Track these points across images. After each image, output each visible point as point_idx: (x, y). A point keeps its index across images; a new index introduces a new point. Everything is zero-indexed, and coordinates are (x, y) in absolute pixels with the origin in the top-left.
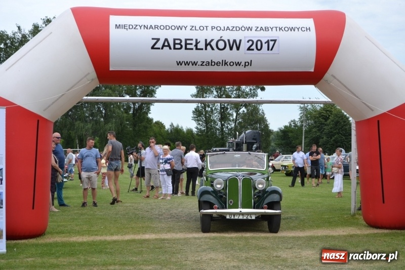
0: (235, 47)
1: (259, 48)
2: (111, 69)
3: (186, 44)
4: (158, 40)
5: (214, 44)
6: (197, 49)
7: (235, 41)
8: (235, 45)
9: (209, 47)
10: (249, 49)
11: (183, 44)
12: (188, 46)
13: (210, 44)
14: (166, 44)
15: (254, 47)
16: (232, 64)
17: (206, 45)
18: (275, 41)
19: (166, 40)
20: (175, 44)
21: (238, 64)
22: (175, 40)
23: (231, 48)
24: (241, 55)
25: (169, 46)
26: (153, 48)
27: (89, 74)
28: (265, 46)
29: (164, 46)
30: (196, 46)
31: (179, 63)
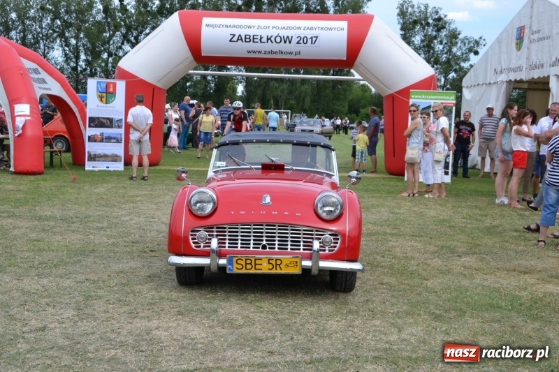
0: (288, 41)
1: (305, 42)
2: (203, 55)
3: (254, 39)
4: (234, 35)
5: (273, 39)
6: (261, 42)
7: (288, 37)
8: (288, 40)
9: (269, 41)
10: (298, 43)
11: (252, 38)
12: (255, 40)
13: (270, 39)
14: (240, 38)
15: (301, 41)
16: (286, 53)
17: (268, 40)
18: (317, 37)
19: (240, 36)
20: (246, 38)
21: (291, 53)
22: (246, 36)
23: (285, 42)
24: (292, 47)
25: (242, 39)
26: (230, 41)
27: (187, 58)
28: (309, 41)
29: (238, 39)
30: (261, 40)
31: (249, 52)
